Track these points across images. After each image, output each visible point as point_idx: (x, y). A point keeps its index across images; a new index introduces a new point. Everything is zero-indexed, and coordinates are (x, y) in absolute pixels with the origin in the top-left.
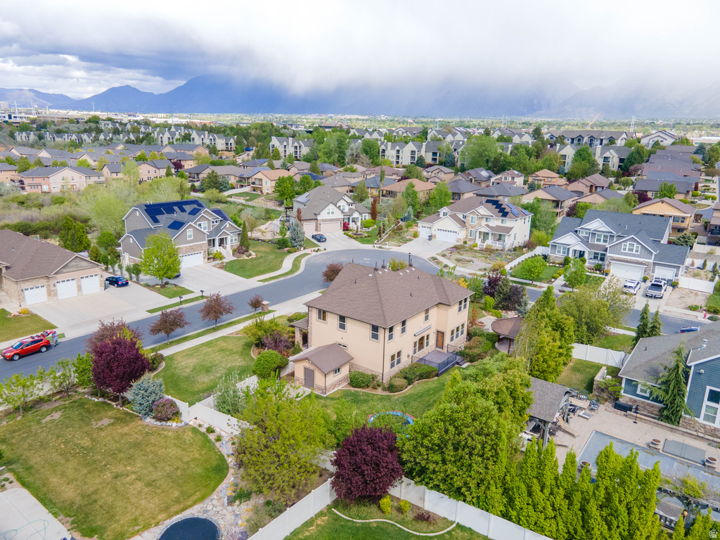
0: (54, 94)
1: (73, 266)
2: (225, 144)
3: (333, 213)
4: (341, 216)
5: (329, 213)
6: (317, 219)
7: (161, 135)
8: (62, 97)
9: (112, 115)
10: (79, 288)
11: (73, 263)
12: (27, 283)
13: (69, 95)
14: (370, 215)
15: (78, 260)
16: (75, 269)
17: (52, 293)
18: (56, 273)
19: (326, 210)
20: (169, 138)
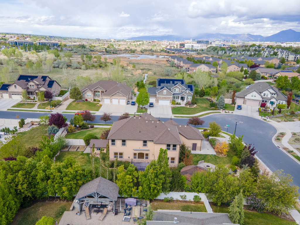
0: (256, 35)
1: (117, 95)
2: (294, 58)
3: (255, 96)
4: (261, 99)
5: (252, 96)
6: (244, 98)
7: (264, 53)
8: (260, 36)
9: (279, 44)
10: (119, 102)
11: (118, 94)
12: (105, 97)
13: (262, 35)
14: (286, 102)
15: (119, 93)
16: (118, 96)
17: (111, 102)
18: (112, 96)
19: (251, 94)
20: (267, 54)
